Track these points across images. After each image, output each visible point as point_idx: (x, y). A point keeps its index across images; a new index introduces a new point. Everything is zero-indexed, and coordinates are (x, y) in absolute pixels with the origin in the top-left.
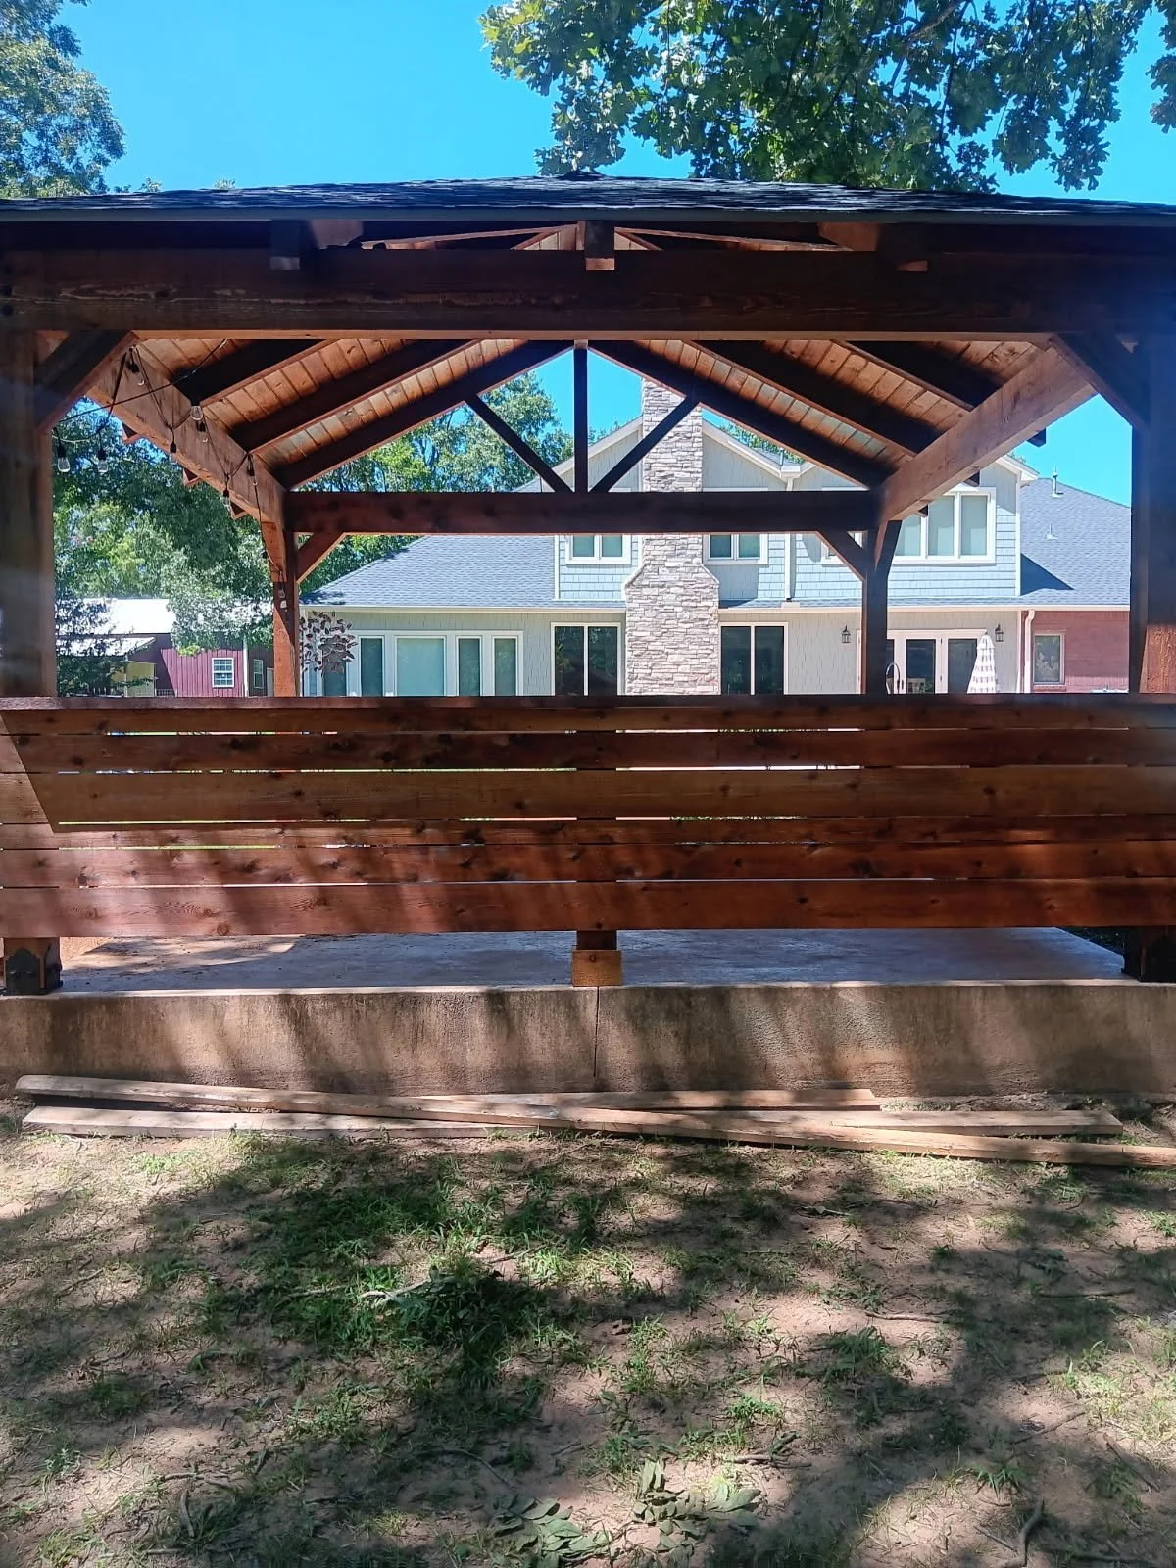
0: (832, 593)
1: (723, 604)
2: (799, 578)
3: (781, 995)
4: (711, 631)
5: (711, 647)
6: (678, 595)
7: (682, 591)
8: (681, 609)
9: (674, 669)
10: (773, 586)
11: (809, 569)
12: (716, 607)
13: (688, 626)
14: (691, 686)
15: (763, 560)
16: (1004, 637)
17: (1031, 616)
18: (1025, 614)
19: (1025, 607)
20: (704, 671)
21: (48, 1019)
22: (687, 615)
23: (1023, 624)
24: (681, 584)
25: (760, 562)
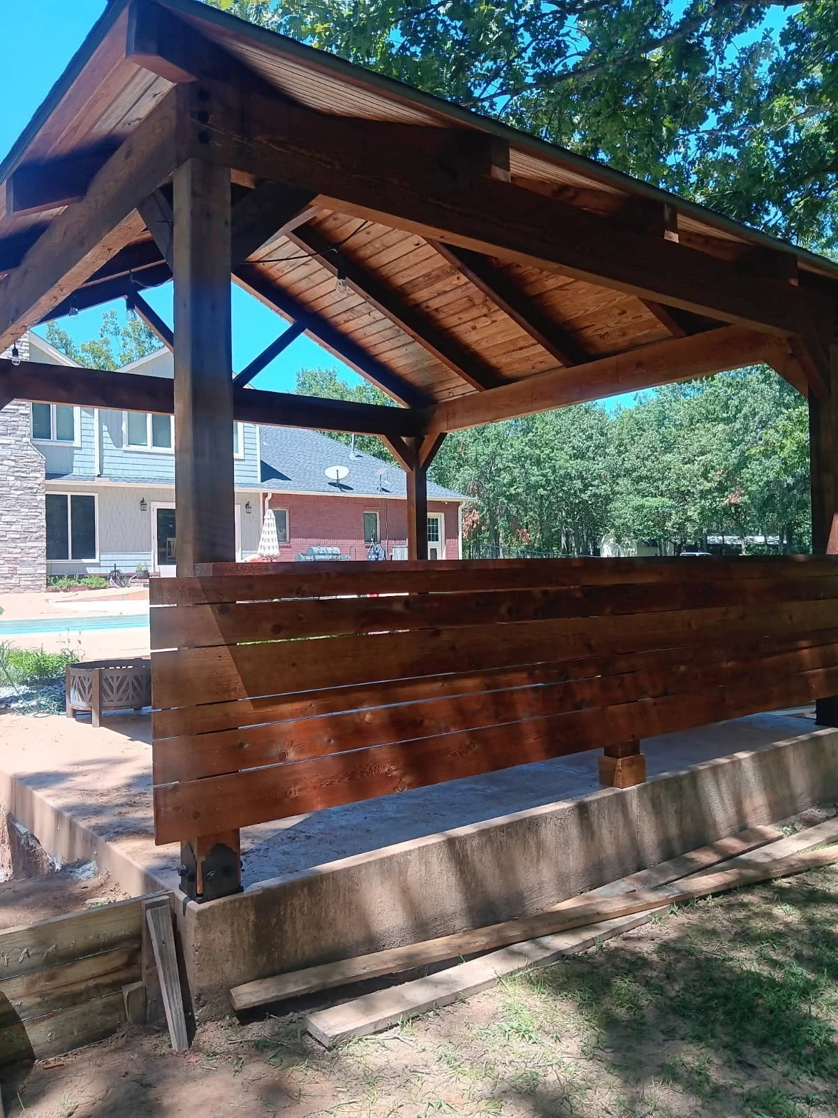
0: (131, 473)
1: (49, 476)
2: (106, 459)
3: (719, 770)
4: (39, 498)
5: (40, 510)
6: (10, 467)
7: (13, 464)
8: (13, 478)
9: (7, 527)
10: (86, 465)
11: (114, 453)
12: (43, 479)
13: (19, 492)
14: (22, 542)
15: (76, 443)
16: (252, 510)
17: (270, 497)
18: (265, 495)
19: (265, 491)
20: (34, 530)
21: (252, 918)
22: (18, 483)
23: (264, 501)
24: (13, 458)
25: (74, 445)
